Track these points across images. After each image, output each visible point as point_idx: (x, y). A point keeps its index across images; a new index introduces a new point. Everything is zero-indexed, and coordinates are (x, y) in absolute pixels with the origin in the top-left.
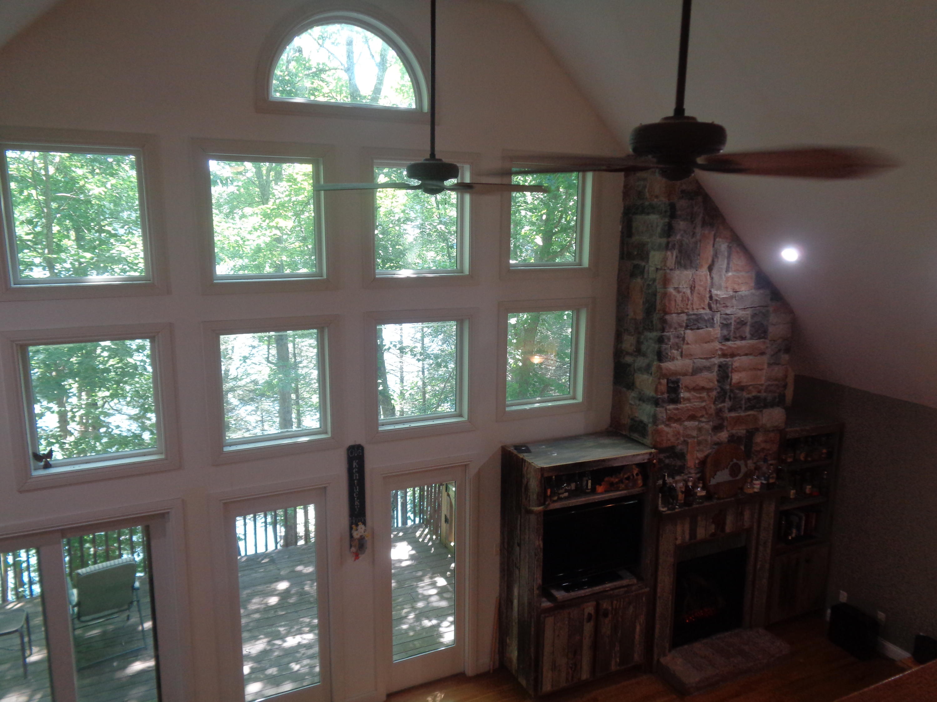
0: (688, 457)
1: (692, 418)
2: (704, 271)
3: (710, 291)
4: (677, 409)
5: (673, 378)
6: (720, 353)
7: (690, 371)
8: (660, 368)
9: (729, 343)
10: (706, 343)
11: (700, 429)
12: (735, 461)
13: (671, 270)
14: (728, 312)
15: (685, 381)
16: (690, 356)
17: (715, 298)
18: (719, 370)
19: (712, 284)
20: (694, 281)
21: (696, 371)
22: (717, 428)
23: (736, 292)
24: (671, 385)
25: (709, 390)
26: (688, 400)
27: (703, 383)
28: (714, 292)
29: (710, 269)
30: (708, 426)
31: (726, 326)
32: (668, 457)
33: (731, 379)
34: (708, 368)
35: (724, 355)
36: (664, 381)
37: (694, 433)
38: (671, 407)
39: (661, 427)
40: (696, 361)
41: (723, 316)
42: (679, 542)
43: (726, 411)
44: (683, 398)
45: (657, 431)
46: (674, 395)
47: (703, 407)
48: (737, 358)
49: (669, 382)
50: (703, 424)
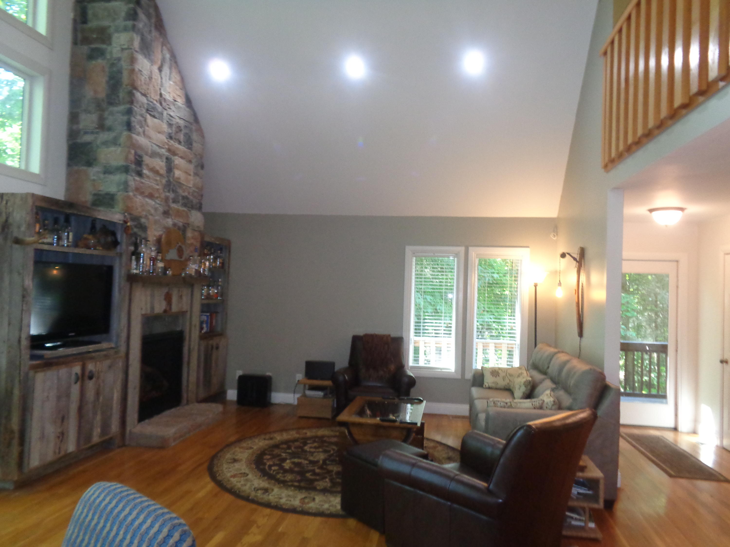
0: (149, 232)
1: (151, 196)
2: (155, 69)
3: (160, 89)
4: (142, 183)
5: (140, 152)
6: (167, 147)
7: (150, 152)
8: (129, 138)
9: (172, 142)
10: (159, 132)
11: (156, 209)
12: (180, 244)
13: (136, 51)
14: (172, 114)
15: (147, 160)
16: (149, 138)
17: (164, 96)
18: (167, 162)
19: (162, 85)
20: (151, 72)
21: (154, 155)
22: (166, 213)
23: (175, 101)
24: (137, 157)
25: (161, 175)
26: (148, 177)
27: (158, 168)
28: (163, 92)
29: (160, 69)
30: (161, 209)
31: (170, 125)
32: (136, 226)
33: (174, 174)
34: (160, 156)
35: (169, 150)
36: (133, 152)
37: (153, 211)
38: (137, 178)
39: (131, 194)
40: (153, 145)
41: (168, 116)
42: (143, 312)
43: (171, 201)
44: (146, 174)
45: (128, 197)
46: (139, 169)
47: (158, 189)
48: (177, 157)
49: (136, 154)
50: (158, 206)
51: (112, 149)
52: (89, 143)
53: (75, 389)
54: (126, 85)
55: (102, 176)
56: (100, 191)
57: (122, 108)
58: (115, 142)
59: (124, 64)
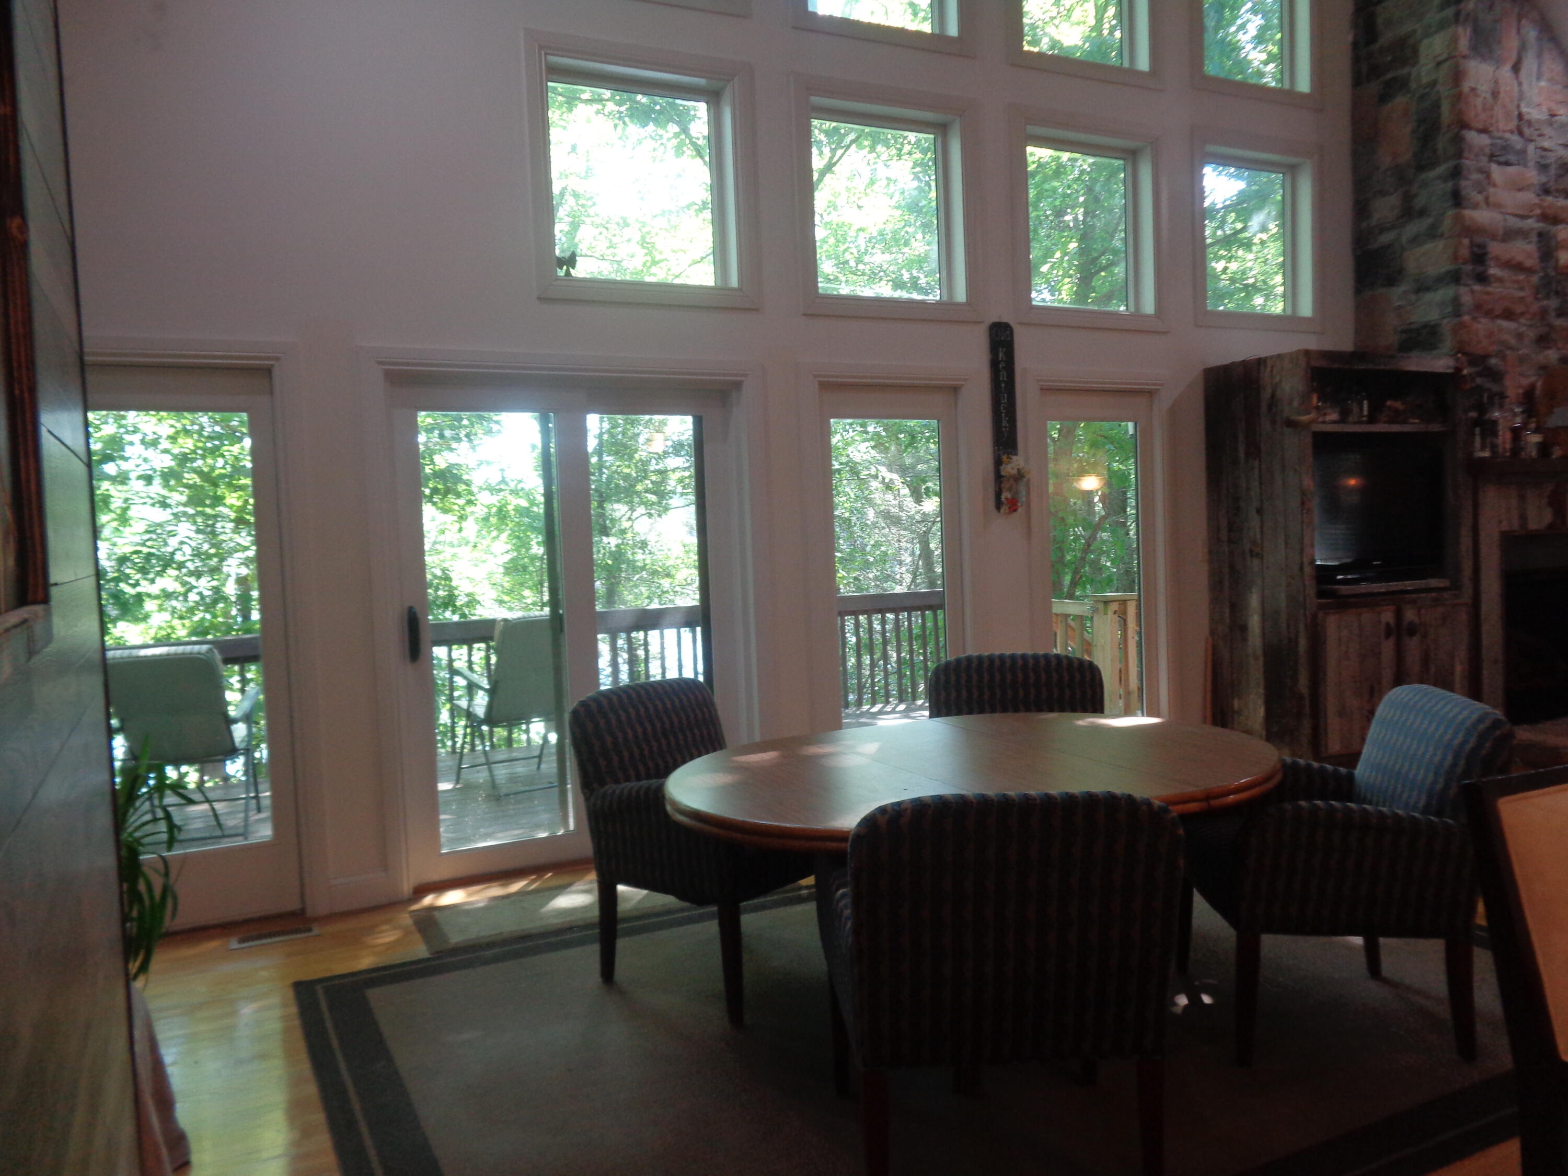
0: (1508, 382)
1: (1508, 315)
2: (1506, 72)
3: (1518, 106)
4: (1488, 293)
5: (1479, 240)
6: (1538, 212)
7: (1501, 232)
8: (1458, 219)
9: (1550, 199)
10: (1520, 190)
11: (1520, 336)
13: (1464, 57)
14: (1546, 144)
15: (1495, 248)
16: (1498, 206)
17: (1526, 117)
18: (1540, 242)
19: (1521, 97)
20: (1496, 82)
21: (1509, 235)
22: (1543, 341)
23: (1553, 116)
24: (1475, 249)
25: (1529, 271)
26: (1500, 280)
27: (1520, 258)
28: (1524, 110)
29: (1516, 68)
30: (1532, 334)
31: (1543, 168)
32: (1480, 374)
33: (1557, 261)
34: (1522, 234)
35: (1544, 217)
36: (1466, 241)
37: (1513, 342)
38: (1477, 288)
39: (1466, 318)
40: (1508, 217)
41: (1539, 151)
42: (1505, 527)
43: (1553, 314)
44: (1494, 275)
45: (1462, 325)
46: (1480, 269)
47: (1522, 298)
48: (1560, 227)
49: (1472, 245)
50: (1524, 329)
51: (1428, 246)
52: (1389, 246)
53: (1388, 648)
54: (1449, 126)
55: (1413, 297)
56: (1411, 324)
57: (1441, 169)
58: (1432, 234)
59: (1444, 90)
